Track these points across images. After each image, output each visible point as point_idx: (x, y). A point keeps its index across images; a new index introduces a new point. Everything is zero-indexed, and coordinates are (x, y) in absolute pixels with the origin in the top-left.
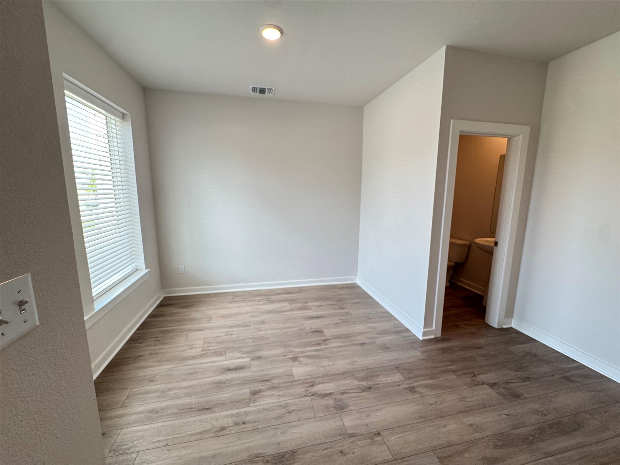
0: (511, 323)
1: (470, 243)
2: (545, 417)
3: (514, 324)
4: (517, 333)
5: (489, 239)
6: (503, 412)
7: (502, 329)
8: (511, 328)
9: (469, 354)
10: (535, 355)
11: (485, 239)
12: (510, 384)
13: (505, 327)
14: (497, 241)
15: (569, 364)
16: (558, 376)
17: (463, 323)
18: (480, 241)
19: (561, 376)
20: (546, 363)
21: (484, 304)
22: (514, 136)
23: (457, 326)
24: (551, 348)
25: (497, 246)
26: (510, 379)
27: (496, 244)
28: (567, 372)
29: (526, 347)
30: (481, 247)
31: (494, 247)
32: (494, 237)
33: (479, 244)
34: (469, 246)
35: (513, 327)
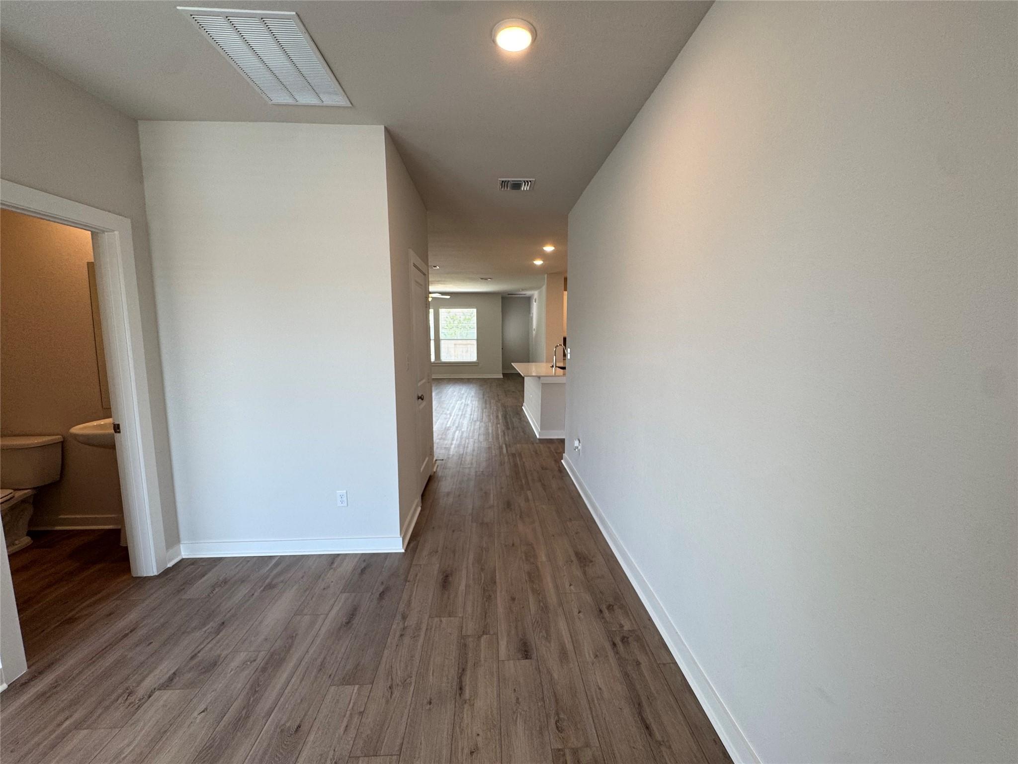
0: (180, 554)
1: (64, 438)
2: (255, 663)
3: (185, 552)
4: (193, 564)
5: (102, 422)
6: (195, 714)
7: (167, 572)
8: (183, 559)
9: (110, 659)
10: (225, 582)
11: (95, 423)
12: (199, 655)
13: (170, 565)
14: (117, 423)
15: (268, 565)
16: (259, 591)
17: (84, 604)
18: (80, 429)
19: (262, 588)
20: (242, 582)
21: (122, 544)
22: (103, 232)
23: (71, 621)
24: (243, 557)
25: (119, 432)
26: (197, 647)
27: (117, 428)
28: (267, 578)
29: (211, 577)
30: (89, 441)
31: (115, 434)
32: (111, 417)
33: (82, 435)
34: (63, 444)
35: (184, 557)
